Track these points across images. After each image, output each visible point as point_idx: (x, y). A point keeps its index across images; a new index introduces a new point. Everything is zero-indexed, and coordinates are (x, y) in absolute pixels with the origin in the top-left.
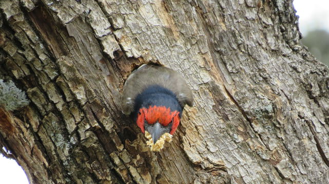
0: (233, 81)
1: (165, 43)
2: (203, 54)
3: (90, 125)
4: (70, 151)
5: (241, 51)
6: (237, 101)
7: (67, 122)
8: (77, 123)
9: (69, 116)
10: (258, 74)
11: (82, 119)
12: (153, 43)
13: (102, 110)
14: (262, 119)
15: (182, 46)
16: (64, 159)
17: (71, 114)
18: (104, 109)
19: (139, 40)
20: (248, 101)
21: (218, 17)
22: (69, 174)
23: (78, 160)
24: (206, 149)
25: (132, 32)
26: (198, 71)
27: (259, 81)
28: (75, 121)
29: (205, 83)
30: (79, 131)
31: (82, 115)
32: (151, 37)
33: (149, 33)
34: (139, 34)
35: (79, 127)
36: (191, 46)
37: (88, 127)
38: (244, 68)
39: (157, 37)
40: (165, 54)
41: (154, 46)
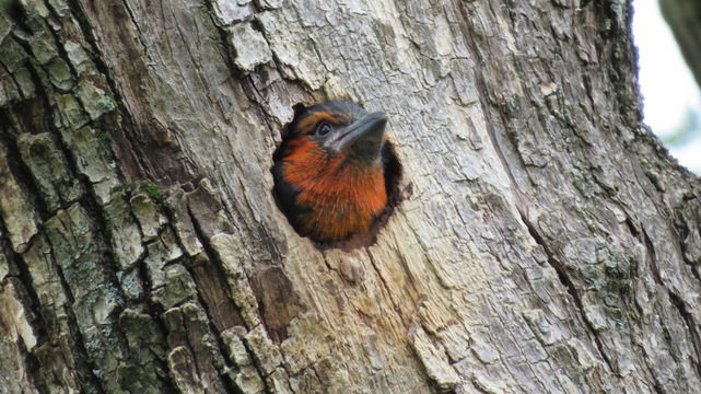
0: (534, 185)
1: (377, 61)
2: (464, 105)
3: (183, 248)
4: (115, 314)
5: (553, 113)
6: (545, 239)
7: (117, 235)
8: (145, 240)
9: (126, 220)
10: (590, 176)
11: (160, 232)
12: (350, 59)
13: (216, 213)
14: (605, 293)
15: (414, 76)
16: (89, 330)
17: (132, 214)
18: (222, 213)
19: (318, 45)
20: (573, 242)
21: (499, 18)
22: (96, 372)
23: (130, 339)
24: (468, 352)
25: (300, 21)
26: (453, 146)
27: (595, 193)
28: (142, 235)
29: (468, 180)
30: (147, 261)
31: (163, 220)
32: (347, 40)
33: (342, 30)
34: (320, 29)
35: (150, 251)
36: (437, 81)
37: (176, 253)
38: (558, 155)
39: (360, 45)
40: (378, 90)
41: (354, 66)
